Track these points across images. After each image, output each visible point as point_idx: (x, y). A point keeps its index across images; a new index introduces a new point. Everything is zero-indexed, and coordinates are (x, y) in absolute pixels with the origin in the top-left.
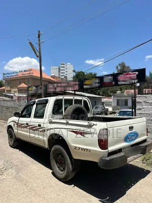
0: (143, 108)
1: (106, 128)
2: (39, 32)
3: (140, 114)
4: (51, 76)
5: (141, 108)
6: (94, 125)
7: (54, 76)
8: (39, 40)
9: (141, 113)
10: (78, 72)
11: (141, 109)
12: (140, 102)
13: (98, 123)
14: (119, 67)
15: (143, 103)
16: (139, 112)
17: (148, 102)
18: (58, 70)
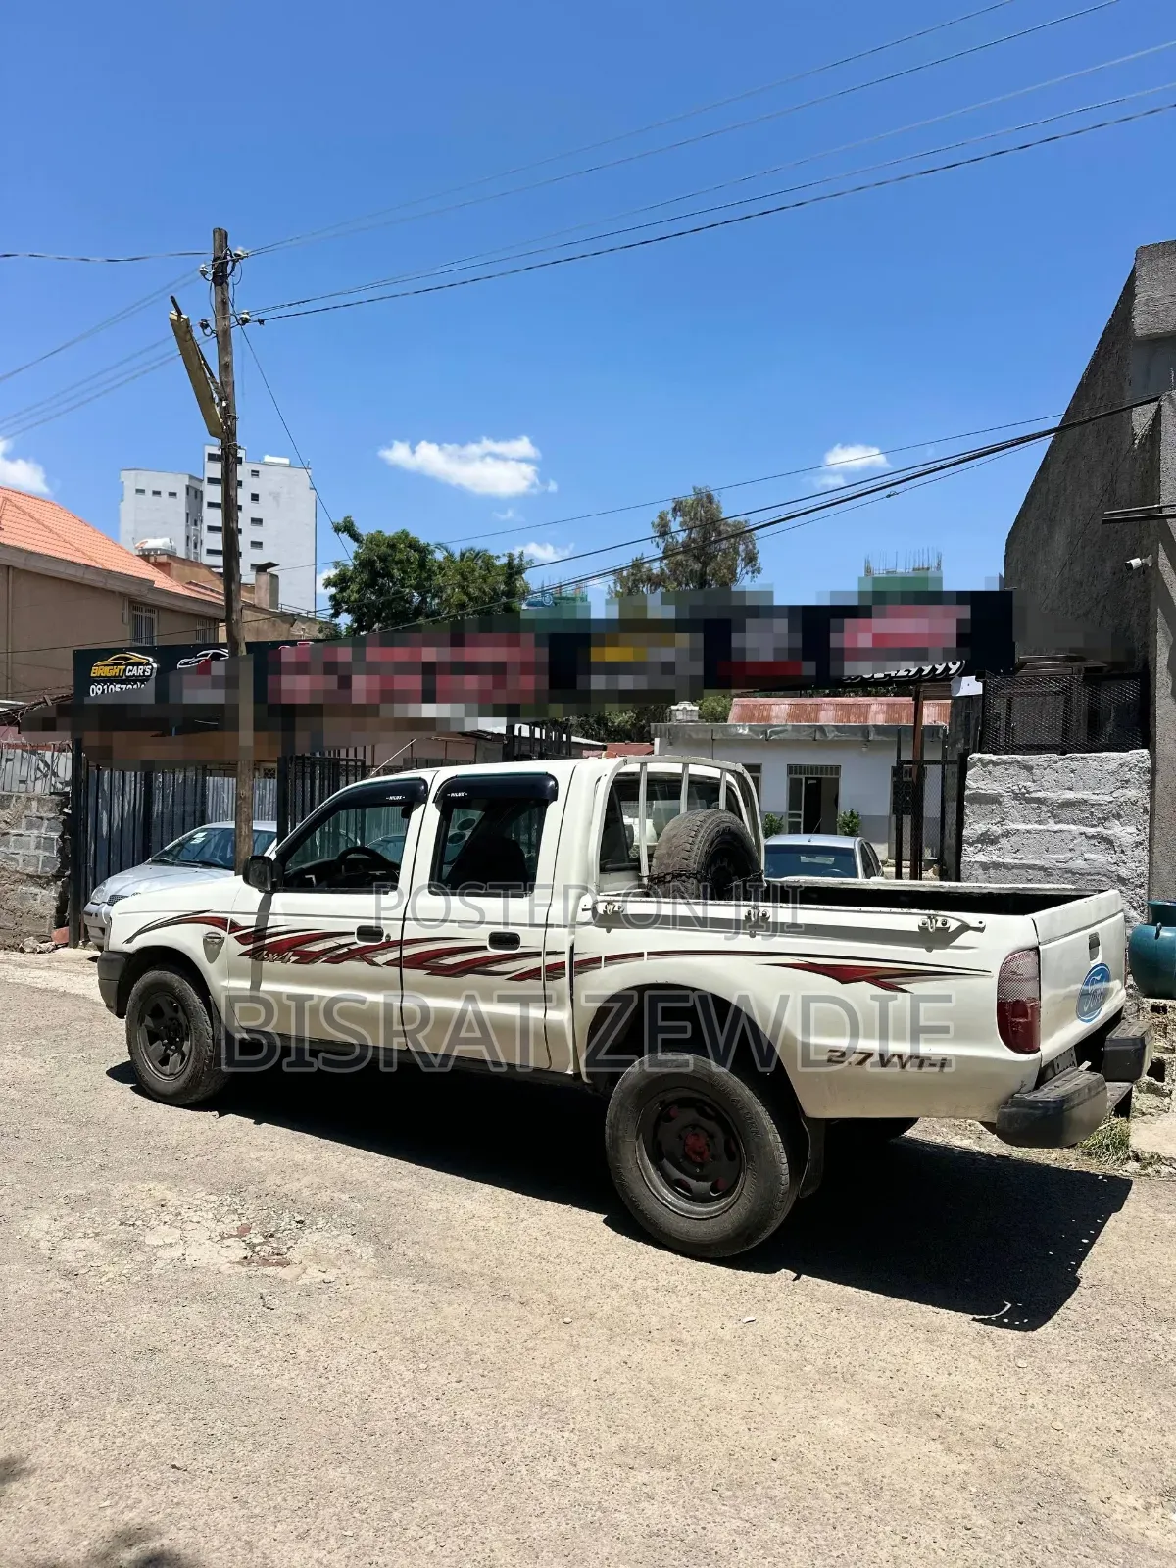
0: (1007, 834)
1: (1032, 941)
2: (222, 237)
3: (985, 867)
4: (145, 555)
5: (997, 830)
6: (965, 928)
7: (171, 555)
8: (224, 303)
9: (996, 866)
10: (375, 540)
11: (993, 841)
12: (994, 799)
13: (989, 919)
14: (675, 526)
15: (1007, 800)
16: (982, 858)
17: (1038, 800)
18: (181, 503)
